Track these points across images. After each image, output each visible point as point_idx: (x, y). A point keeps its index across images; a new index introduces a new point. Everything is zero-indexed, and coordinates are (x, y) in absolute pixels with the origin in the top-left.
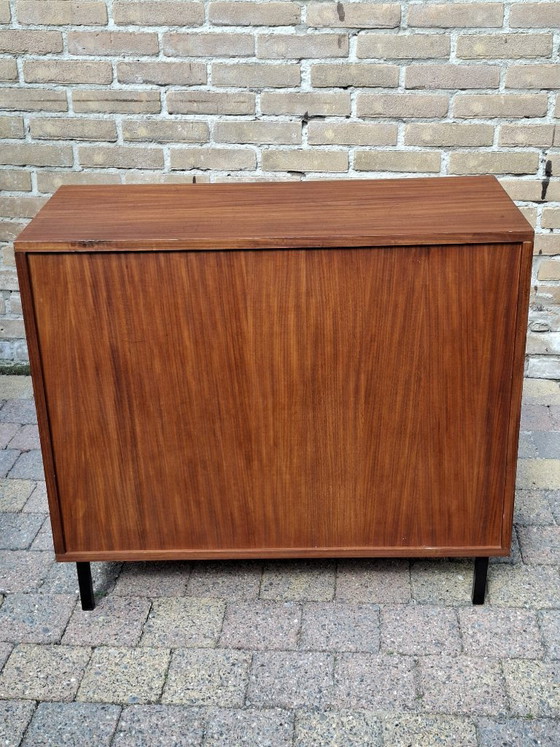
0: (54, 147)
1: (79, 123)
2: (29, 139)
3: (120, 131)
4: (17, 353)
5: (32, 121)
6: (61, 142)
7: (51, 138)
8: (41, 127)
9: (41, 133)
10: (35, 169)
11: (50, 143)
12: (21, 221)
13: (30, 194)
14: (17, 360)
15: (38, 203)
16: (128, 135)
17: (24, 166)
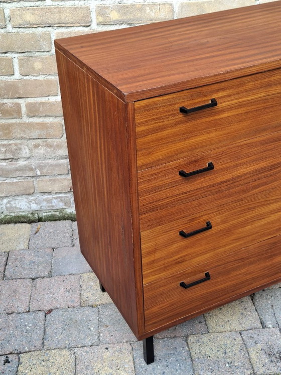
0: (34, 33)
1: (56, 10)
2: (10, 28)
3: (94, 16)
4: (6, 208)
5: (13, 11)
6: (40, 29)
7: (31, 26)
8: (21, 16)
9: (21, 22)
10: (16, 55)
11: (30, 31)
12: (5, 101)
13: (12, 77)
14: (6, 213)
15: (20, 85)
16: (101, 19)
17: (6, 53)
